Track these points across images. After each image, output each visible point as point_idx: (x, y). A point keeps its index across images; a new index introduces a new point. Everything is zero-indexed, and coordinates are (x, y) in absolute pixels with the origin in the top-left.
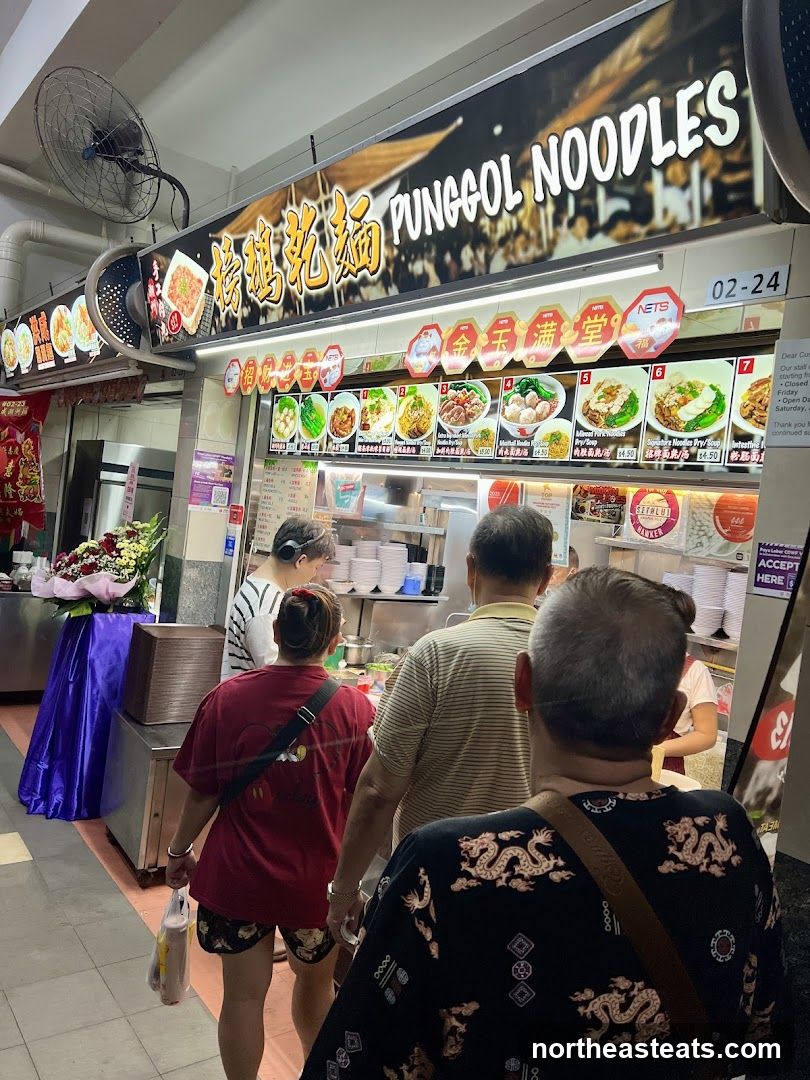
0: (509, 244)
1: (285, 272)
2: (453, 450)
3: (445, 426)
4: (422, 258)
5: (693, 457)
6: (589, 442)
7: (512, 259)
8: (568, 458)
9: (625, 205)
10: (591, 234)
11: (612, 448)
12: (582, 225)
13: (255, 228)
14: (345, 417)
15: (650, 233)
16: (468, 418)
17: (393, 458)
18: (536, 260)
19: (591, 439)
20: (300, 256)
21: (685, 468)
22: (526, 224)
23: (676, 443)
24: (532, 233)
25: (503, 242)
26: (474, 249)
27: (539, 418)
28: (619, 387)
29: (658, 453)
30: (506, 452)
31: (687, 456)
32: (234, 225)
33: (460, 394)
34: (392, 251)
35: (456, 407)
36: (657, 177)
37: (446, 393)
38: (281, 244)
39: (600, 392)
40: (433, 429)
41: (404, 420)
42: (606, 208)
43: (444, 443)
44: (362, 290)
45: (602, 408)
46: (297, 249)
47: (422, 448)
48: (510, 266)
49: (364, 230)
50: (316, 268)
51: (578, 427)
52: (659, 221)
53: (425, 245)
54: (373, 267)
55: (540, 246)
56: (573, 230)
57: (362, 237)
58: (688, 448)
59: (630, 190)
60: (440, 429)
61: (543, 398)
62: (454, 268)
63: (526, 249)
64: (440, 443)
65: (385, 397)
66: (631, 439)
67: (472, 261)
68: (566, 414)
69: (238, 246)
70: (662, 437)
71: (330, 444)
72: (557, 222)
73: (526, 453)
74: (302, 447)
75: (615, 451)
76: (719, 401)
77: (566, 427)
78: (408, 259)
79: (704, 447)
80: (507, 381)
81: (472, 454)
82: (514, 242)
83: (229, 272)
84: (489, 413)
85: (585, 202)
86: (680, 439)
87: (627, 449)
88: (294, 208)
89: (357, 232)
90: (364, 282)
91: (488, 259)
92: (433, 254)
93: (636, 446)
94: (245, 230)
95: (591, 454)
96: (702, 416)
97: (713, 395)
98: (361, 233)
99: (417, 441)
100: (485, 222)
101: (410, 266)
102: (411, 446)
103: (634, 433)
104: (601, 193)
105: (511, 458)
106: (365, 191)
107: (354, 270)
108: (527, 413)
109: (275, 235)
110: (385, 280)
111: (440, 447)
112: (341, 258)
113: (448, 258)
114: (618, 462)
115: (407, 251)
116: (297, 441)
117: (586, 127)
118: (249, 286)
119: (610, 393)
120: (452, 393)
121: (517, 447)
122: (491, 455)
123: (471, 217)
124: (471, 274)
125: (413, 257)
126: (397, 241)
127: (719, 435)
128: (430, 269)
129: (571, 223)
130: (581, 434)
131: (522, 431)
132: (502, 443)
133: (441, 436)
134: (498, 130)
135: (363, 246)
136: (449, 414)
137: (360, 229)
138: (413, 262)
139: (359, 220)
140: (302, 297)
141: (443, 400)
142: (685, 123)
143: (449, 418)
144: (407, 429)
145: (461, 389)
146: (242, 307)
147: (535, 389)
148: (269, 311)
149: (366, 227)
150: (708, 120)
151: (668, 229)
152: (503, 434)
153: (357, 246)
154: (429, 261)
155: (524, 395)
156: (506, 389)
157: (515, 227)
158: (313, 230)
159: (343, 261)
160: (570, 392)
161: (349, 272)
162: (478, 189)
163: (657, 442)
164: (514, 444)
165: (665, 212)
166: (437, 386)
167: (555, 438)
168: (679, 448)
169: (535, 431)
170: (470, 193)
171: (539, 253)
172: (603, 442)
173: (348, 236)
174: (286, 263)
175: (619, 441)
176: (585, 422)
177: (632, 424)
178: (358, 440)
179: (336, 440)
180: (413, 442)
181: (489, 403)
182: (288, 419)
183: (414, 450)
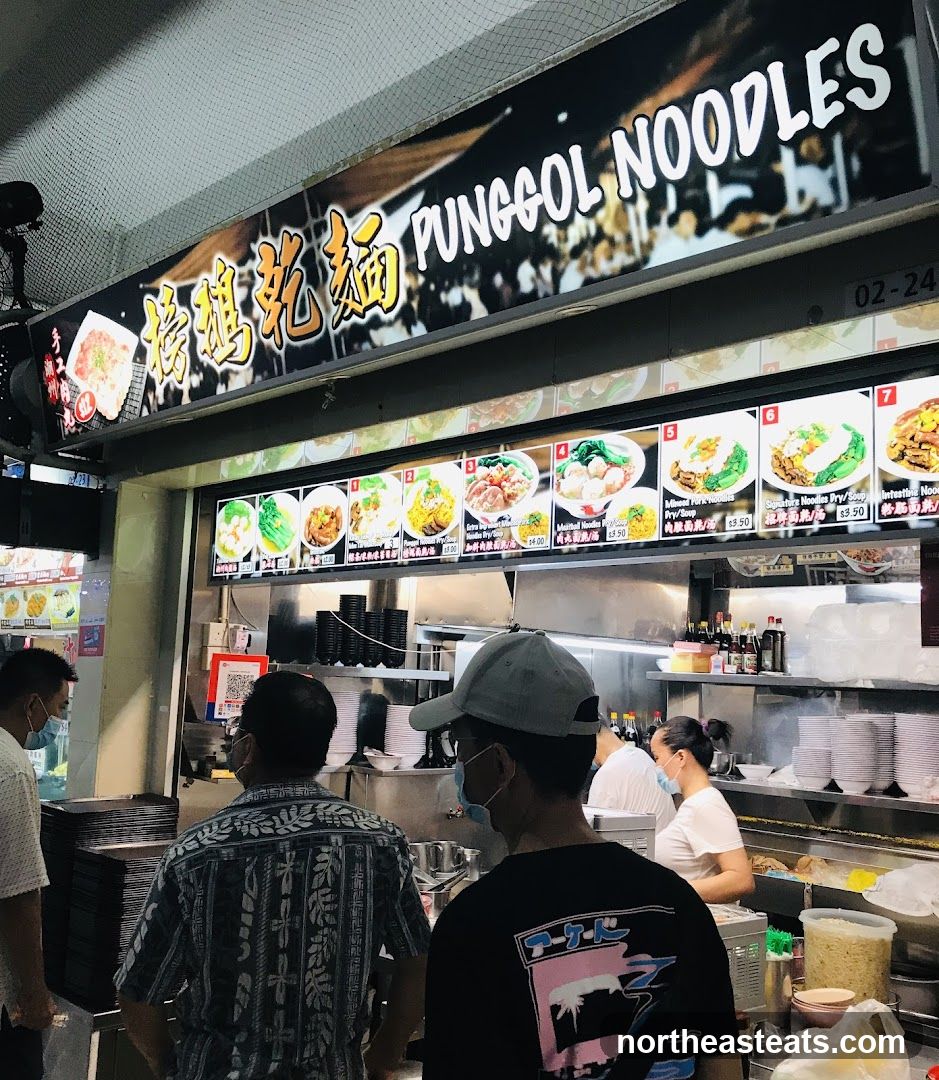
0: (586, 253)
1: (256, 323)
2: (490, 544)
3: (475, 514)
4: (461, 284)
5: (831, 517)
6: (684, 513)
7: (592, 273)
8: (656, 536)
9: (744, 191)
10: (701, 231)
11: (717, 517)
12: (688, 220)
13: (209, 269)
14: (327, 519)
15: (782, 222)
16: (508, 499)
17: (402, 565)
18: (625, 270)
19: (687, 508)
20: (278, 299)
21: (822, 531)
22: (608, 228)
23: (805, 501)
24: (619, 237)
25: (576, 252)
26: (535, 265)
27: (609, 490)
28: (718, 439)
29: (782, 516)
30: (568, 539)
31: (822, 516)
32: (178, 269)
33: (493, 471)
34: (417, 279)
35: (490, 488)
36: (787, 155)
37: (474, 471)
38: (250, 286)
39: (693, 448)
40: (458, 519)
41: (415, 513)
42: (720, 197)
43: (477, 536)
44: (373, 333)
45: (699, 468)
46: (274, 292)
47: (444, 546)
48: (588, 282)
49: (374, 257)
50: (302, 313)
51: (668, 495)
52: (793, 206)
53: (465, 267)
54: (387, 303)
55: (630, 252)
56: (676, 228)
57: (372, 265)
58: (823, 505)
59: (752, 174)
60: (469, 519)
61: (612, 464)
62: (507, 291)
63: (610, 258)
64: (470, 537)
65: (384, 487)
66: (744, 503)
67: (533, 280)
68: (649, 479)
69: (184, 296)
70: (786, 495)
71: (306, 557)
72: (653, 219)
73: (596, 536)
74: (263, 565)
75: (723, 520)
76: (856, 442)
77: (650, 499)
78: (440, 288)
79: (844, 503)
80: (559, 447)
81: (518, 546)
82: (592, 251)
83: (171, 330)
84: (539, 491)
85: (690, 193)
86: (810, 496)
87: (741, 515)
88: (269, 239)
89: (363, 260)
90: (376, 323)
91: (557, 275)
92: (476, 277)
93: (751, 510)
94: (195, 274)
95: (688, 526)
96: (836, 464)
97: (848, 437)
98: (369, 261)
99: (437, 538)
100: (550, 231)
101: (443, 297)
102: (428, 546)
103: (748, 494)
104: (712, 180)
105: (575, 547)
106: (375, 207)
107: (360, 309)
108: (591, 485)
109: (241, 276)
110: (407, 317)
111: (471, 542)
112: (341, 295)
113: (498, 280)
114: (728, 535)
115: (438, 278)
116: (254, 558)
117: (685, 103)
118: (202, 344)
119: (707, 448)
120: (482, 471)
121: (581, 530)
122: (546, 545)
123: (530, 225)
124: (533, 296)
125: (447, 283)
126: (423, 266)
127: (863, 486)
128: (473, 296)
129: (673, 220)
130: (673, 504)
131: (587, 509)
132: (561, 528)
133: (471, 527)
134: (562, 117)
135: (373, 277)
136: (481, 497)
137: (369, 255)
138: (447, 290)
139: (366, 245)
140: (282, 353)
141: (470, 482)
142: (819, 89)
143: (481, 503)
144: (421, 524)
145: (494, 465)
146: (190, 374)
147: (601, 454)
148: (232, 376)
149: (376, 253)
150: (849, 81)
151: (806, 216)
152: (561, 516)
153: (364, 277)
154: (471, 286)
155: (587, 464)
156: (560, 457)
157: (593, 232)
158: (298, 265)
159: (343, 299)
160: (652, 454)
161: (353, 312)
162: (539, 190)
163: (779, 502)
164: (577, 526)
165: (801, 194)
166: (460, 465)
167: (636, 513)
168: (811, 508)
169: (606, 507)
170: (527, 196)
171: (629, 261)
172: (705, 511)
173: (351, 266)
174: (257, 311)
175: (726, 507)
176: (675, 488)
177: (742, 484)
178: (349, 546)
179: (314, 550)
180: (430, 540)
181: (537, 477)
182: (239, 531)
183: (432, 551)
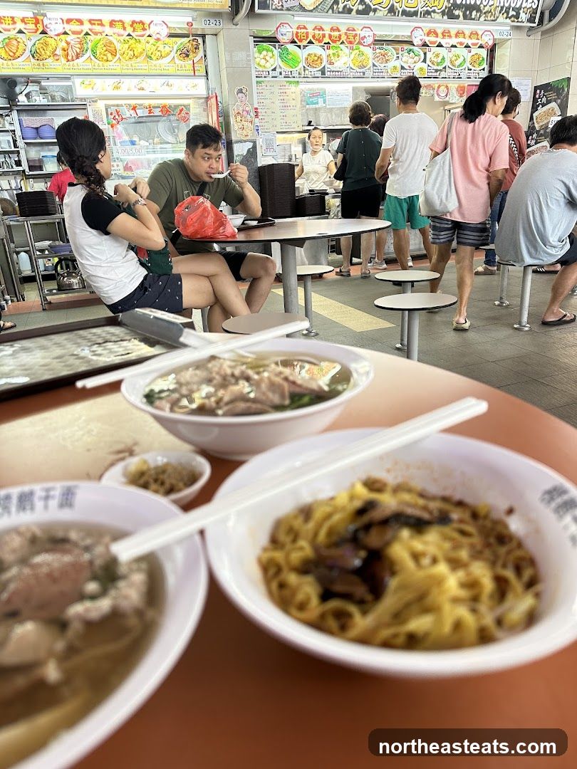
2: (381, 74)
3: (376, 64)
4: (459, 10)
6: (432, 71)
7: (486, 18)
8: (426, 76)
11: (439, 72)
12: (505, 15)
14: (316, 58)
16: (387, 61)
17: (350, 78)
18: (492, 20)
21: (457, 78)
27: (415, 62)
28: (440, 54)
29: (451, 74)
31: (458, 75)
33: (382, 51)
34: (449, 4)
35: (381, 57)
37: (375, 50)
39: (434, 55)
40: (370, 65)
41: (354, 61)
43: (377, 71)
44: (432, 14)
45: (435, 60)
47: (366, 73)
52: (519, 19)
53: (461, 6)
55: (494, 17)
56: (503, 16)
60: (374, 65)
61: (416, 55)
62: (469, 16)
63: (490, 17)
64: (374, 71)
65: (341, 50)
67: (475, 16)
68: (424, 61)
71: (307, 72)
74: (283, 73)
76: (464, 59)
77: (424, 66)
79: (462, 72)
80: (402, 48)
81: (390, 75)
82: (488, 14)
84: (395, 60)
86: (456, 70)
87: (443, 72)
90: (434, 11)
91: (480, 16)
92: (463, 10)
95: (433, 74)
96: (461, 64)
102: (360, 72)
103: (445, 68)
108: (410, 60)
110: (443, 13)
113: (468, 12)
114: (441, 77)
116: (278, 70)
119: (437, 56)
120: (378, 51)
122: (398, 75)
124: (474, 19)
127: (465, 69)
128: (461, 14)
130: (429, 68)
131: (410, 67)
132: (402, 71)
133: (375, 68)
136: (378, 59)
138: (456, 10)
141: (374, 53)
143: (378, 61)
144: (357, 64)
145: (382, 49)
147: (413, 52)
152: (402, 68)
155: (410, 54)
156: (401, 51)
160: (425, 54)
163: (451, 70)
164: (407, 71)
166: (371, 47)
167: (421, 69)
168: (456, 73)
169: (415, 67)
172: (436, 71)
175: (441, 70)
176: (430, 64)
177: (444, 66)
178: (326, 70)
179: (310, 69)
180: (362, 70)
181: (396, 56)
182: (268, 58)
183: (362, 74)
